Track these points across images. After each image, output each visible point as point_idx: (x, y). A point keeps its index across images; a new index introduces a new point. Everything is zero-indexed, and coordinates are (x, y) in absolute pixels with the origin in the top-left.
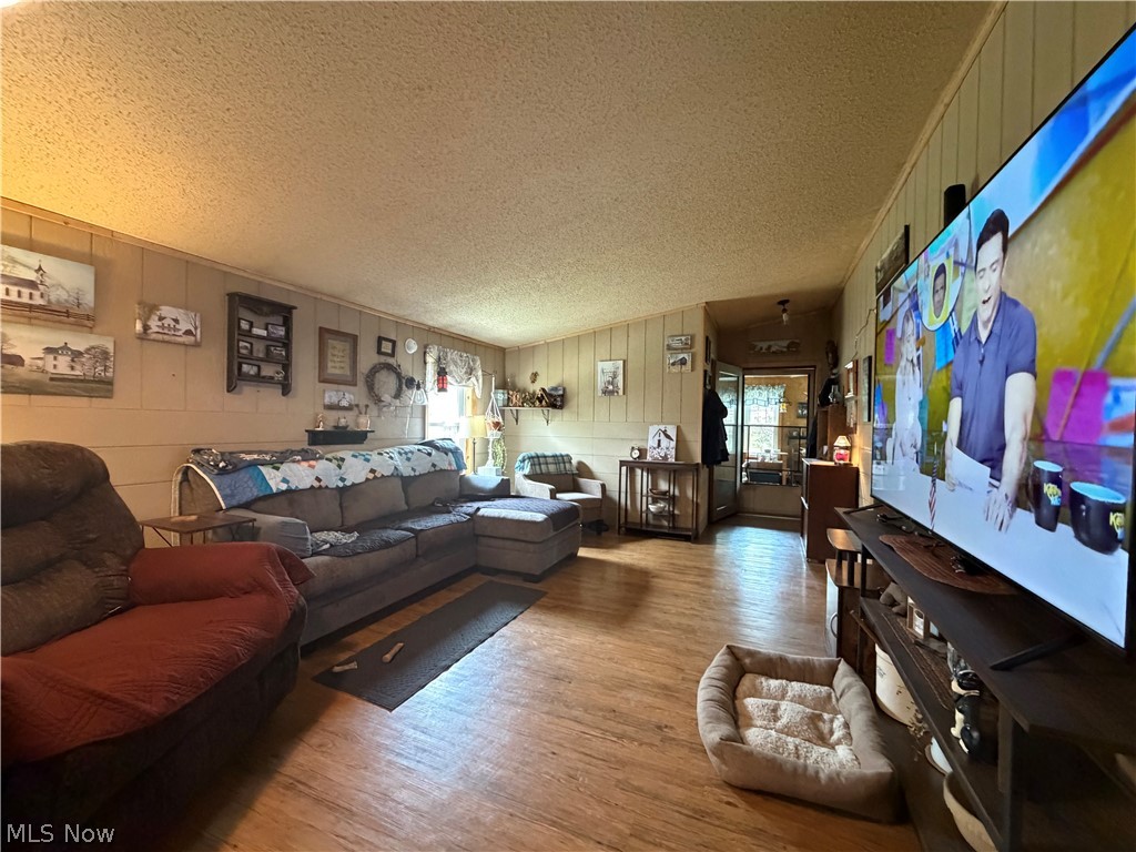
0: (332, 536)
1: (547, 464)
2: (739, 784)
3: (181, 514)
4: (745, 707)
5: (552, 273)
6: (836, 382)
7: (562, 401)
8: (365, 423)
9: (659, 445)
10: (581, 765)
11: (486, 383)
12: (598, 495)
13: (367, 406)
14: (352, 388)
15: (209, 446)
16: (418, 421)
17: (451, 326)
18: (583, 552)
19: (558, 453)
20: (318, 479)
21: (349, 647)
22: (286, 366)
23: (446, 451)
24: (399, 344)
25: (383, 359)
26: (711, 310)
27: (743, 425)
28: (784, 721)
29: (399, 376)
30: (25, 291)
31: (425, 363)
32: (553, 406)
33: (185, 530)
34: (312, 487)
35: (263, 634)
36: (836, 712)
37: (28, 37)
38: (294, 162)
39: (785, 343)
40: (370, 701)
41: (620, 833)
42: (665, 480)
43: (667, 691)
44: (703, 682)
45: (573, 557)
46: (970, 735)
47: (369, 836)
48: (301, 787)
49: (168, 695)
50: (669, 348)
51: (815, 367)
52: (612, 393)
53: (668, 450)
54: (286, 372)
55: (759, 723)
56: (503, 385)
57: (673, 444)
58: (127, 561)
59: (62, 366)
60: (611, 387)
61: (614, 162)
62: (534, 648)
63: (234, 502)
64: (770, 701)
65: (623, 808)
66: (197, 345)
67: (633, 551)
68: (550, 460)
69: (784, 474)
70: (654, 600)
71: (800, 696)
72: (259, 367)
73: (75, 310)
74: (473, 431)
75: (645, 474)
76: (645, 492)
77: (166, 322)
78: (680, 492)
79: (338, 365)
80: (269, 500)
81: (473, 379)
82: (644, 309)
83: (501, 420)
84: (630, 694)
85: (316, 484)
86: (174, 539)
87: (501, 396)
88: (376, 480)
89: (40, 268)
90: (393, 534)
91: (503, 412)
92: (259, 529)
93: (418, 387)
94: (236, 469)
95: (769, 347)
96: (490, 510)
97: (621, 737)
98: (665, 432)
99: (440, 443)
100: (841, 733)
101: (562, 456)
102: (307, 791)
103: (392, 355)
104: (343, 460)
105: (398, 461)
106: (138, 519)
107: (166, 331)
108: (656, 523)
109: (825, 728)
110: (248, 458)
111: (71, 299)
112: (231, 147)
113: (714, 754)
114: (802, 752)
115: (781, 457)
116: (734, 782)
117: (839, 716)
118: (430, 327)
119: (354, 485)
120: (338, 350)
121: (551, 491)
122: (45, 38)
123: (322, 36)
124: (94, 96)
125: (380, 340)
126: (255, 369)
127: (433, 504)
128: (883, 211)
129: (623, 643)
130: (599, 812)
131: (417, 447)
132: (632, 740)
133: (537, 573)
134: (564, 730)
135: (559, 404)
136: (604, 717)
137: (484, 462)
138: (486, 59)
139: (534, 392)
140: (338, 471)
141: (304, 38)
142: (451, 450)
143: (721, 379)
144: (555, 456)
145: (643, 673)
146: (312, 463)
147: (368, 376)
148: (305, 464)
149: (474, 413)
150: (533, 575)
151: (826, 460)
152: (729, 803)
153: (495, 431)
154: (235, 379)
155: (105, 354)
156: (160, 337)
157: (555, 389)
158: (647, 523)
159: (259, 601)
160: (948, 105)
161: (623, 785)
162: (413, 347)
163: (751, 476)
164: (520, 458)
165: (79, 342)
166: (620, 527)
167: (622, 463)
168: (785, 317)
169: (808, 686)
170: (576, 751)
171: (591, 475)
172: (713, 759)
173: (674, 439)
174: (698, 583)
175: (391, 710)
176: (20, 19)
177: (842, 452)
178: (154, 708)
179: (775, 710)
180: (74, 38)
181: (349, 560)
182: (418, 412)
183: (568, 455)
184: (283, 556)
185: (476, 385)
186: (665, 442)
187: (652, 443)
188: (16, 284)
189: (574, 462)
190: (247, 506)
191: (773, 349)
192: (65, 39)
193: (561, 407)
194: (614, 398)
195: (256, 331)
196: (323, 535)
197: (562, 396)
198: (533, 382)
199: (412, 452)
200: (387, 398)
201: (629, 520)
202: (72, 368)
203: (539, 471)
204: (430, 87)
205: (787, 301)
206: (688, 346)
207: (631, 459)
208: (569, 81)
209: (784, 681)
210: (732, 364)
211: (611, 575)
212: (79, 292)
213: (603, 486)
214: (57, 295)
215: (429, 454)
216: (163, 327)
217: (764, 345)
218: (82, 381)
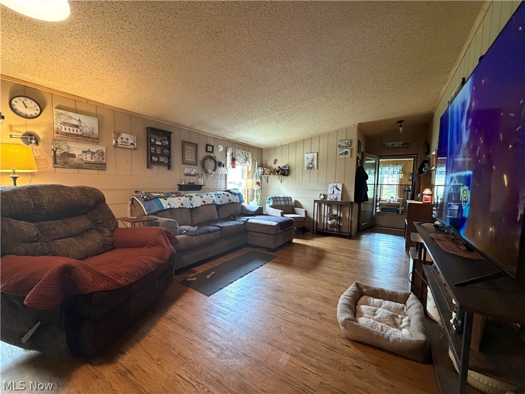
0: (187, 227)
1: (280, 201)
2: (352, 338)
3: (131, 216)
4: (361, 309)
5: (281, 112)
6: (428, 162)
7: (288, 172)
8: (201, 181)
9: (333, 193)
10: (283, 324)
11: (253, 164)
12: (304, 216)
13: (202, 174)
14: (195, 167)
15: (140, 190)
16: (224, 181)
17: (238, 139)
18: (295, 241)
19: (285, 196)
20: (182, 204)
21: (194, 272)
22: (169, 157)
23: (235, 194)
24: (215, 148)
25: (208, 154)
26: (361, 128)
27: (378, 184)
28: (378, 316)
29: (215, 162)
30: (75, 129)
31: (226, 155)
32: (284, 175)
33: (133, 222)
34: (180, 207)
35: (160, 261)
36: (405, 315)
37: (71, 29)
38: (168, 70)
39: (402, 143)
40: (200, 292)
41: (296, 351)
42: (336, 209)
43: (326, 300)
44: (342, 297)
45: (290, 242)
46: (457, 322)
47: (197, 339)
48: (174, 320)
49: (126, 278)
50: (340, 146)
51: (417, 154)
52: (311, 168)
53: (338, 195)
54: (169, 160)
55: (366, 316)
56: (261, 165)
57: (340, 192)
58: (112, 232)
59: (88, 158)
60: (311, 166)
61: (307, 57)
62: (269, 278)
63: (150, 212)
64: (372, 308)
65: (299, 342)
66: (135, 149)
67: (318, 241)
68: (281, 199)
69: (400, 209)
70: (325, 262)
71: (388, 307)
72: (159, 158)
73: (92, 136)
74: (247, 185)
75: (326, 206)
76: (326, 215)
77: (124, 140)
78: (343, 215)
79: (190, 157)
80: (162, 212)
81: (248, 163)
82: (328, 128)
83: (260, 181)
84: (309, 299)
85: (181, 206)
86: (129, 225)
87: (260, 170)
88: (205, 205)
89: (80, 120)
90: (212, 228)
91: (261, 178)
92: (159, 223)
93: (223, 166)
94: (151, 199)
95: (393, 145)
96: (253, 220)
97: (302, 315)
98: (336, 187)
99: (233, 191)
100: (406, 324)
101: (287, 198)
102: (176, 321)
103: (212, 152)
104: (192, 197)
105: (215, 198)
106: (116, 217)
107: (124, 144)
108: (331, 229)
109: (398, 321)
110: (155, 195)
111: (90, 132)
112: (144, 66)
113: (342, 325)
114: (384, 329)
115: (399, 201)
116: (350, 338)
117: (406, 317)
118: (228, 139)
119: (196, 207)
120: (189, 150)
121: (281, 213)
122: (77, 29)
123: (176, 15)
124: (94, 50)
125: (207, 145)
126: (157, 158)
127: (229, 217)
128: (453, 71)
129: (309, 279)
130: (289, 342)
131: (223, 192)
132: (307, 317)
133: (273, 248)
134: (277, 310)
135: (286, 173)
136: (296, 307)
137: (252, 200)
138: (244, 16)
139: (275, 168)
140: (190, 201)
141: (169, 17)
142: (237, 194)
143: (366, 162)
144: (284, 198)
145: (316, 292)
146: (179, 197)
147: (202, 162)
148: (177, 198)
149: (248, 178)
150: (271, 249)
151: (419, 201)
152: (347, 346)
153: (257, 186)
154: (150, 164)
155: (103, 153)
156: (122, 146)
157: (285, 167)
158: (327, 229)
159: (158, 249)
160: (486, 11)
161: (301, 334)
162: (221, 149)
163: (382, 209)
164: (268, 198)
165: (94, 148)
166: (313, 231)
167: (315, 201)
168: (401, 129)
169: (393, 303)
170: (282, 319)
171: (301, 207)
172: (342, 328)
173: (341, 190)
174: (348, 257)
175: (208, 296)
176: (69, 23)
177: (427, 197)
178: (121, 282)
179: (375, 311)
180: (87, 28)
181: (193, 237)
182: (223, 178)
183: (290, 197)
184: (167, 233)
185: (249, 165)
186: (336, 191)
187: (330, 192)
188: (72, 126)
189: (293, 200)
190: (155, 214)
191: (395, 146)
192: (83, 28)
193: (288, 175)
194: (312, 171)
195: (157, 143)
196: (183, 227)
197: (288, 170)
198: (275, 164)
199: (220, 194)
200: (210, 171)
201: (318, 227)
202: (92, 159)
203: (276, 204)
204: (221, 32)
205: (402, 121)
206: (349, 145)
207: (320, 199)
208: (283, 22)
209: (382, 300)
210: (373, 154)
211: (309, 251)
212: (93, 128)
213: (306, 212)
214: (86, 130)
215: (228, 195)
216: (123, 142)
217: (390, 144)
218: (95, 164)
